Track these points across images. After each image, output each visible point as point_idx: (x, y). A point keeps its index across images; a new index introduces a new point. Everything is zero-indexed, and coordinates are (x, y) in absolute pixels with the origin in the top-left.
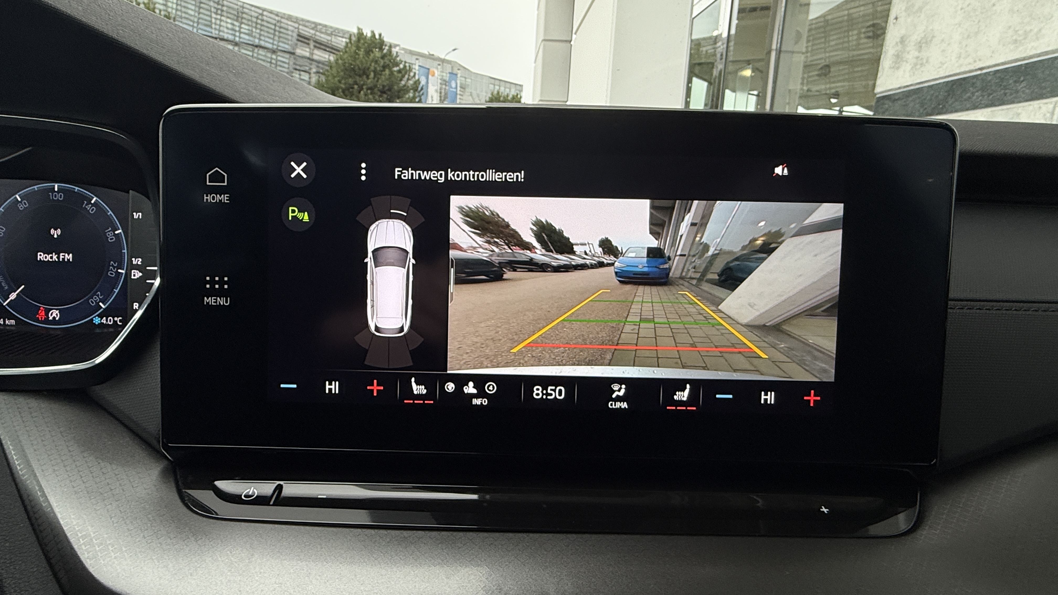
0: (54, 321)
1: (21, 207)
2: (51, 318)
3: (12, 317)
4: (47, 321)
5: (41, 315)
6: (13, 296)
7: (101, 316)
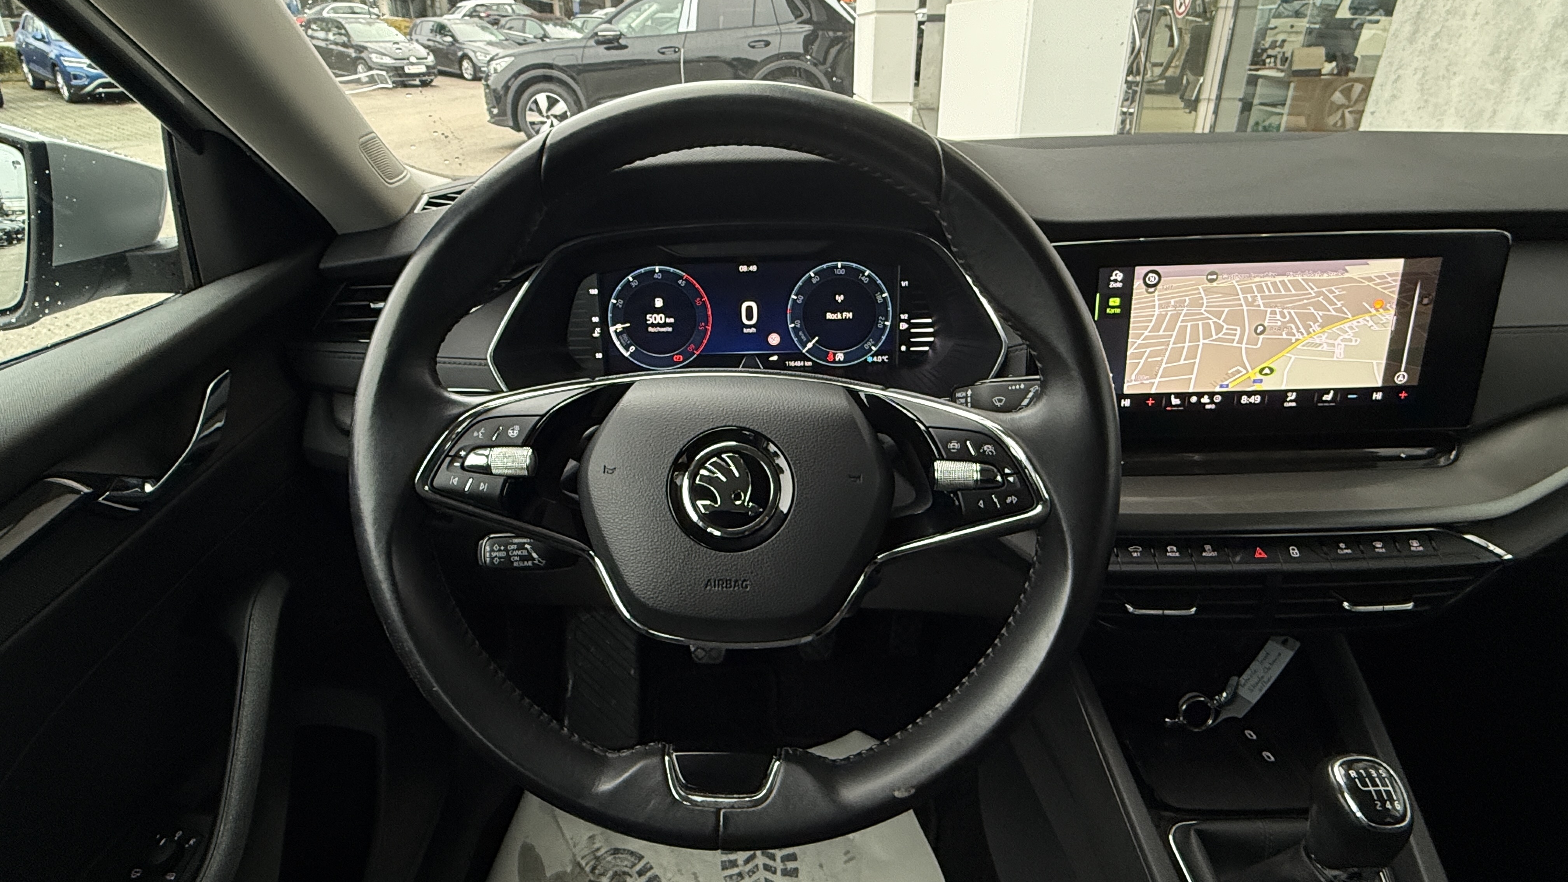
0: (839, 362)
1: (814, 281)
2: (837, 359)
3: (809, 360)
4: (834, 362)
5: (830, 357)
6: (810, 345)
7: (873, 356)
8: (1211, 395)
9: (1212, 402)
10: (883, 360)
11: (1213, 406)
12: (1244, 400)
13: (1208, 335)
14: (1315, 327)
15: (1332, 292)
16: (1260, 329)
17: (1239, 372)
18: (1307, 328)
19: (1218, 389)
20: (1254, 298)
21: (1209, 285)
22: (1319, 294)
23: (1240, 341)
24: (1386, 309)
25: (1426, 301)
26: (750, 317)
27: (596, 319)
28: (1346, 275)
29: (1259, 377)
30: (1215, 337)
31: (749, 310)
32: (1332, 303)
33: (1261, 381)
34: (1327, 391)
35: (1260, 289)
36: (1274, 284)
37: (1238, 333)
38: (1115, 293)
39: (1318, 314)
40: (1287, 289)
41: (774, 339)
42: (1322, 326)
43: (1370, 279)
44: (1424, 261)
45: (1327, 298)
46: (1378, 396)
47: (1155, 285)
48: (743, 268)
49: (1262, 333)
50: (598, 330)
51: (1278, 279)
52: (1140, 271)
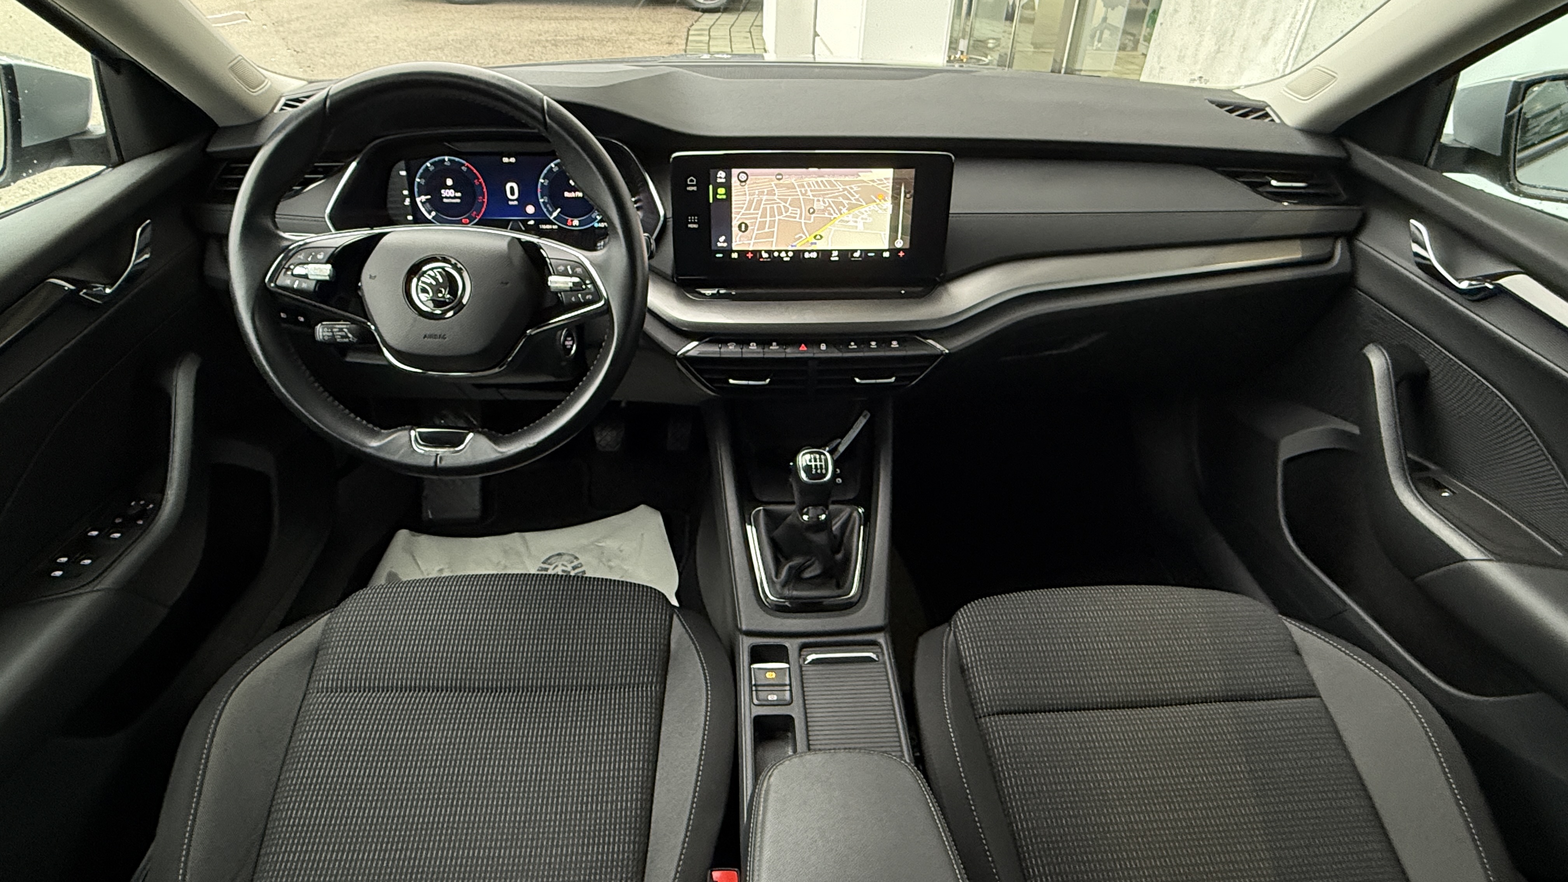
0: (576, 226)
2: (574, 224)
3: (555, 224)
4: (572, 226)
5: (569, 223)
6: (555, 214)
7: (598, 223)
8: (787, 251)
9: (787, 256)
11: (788, 259)
12: (807, 255)
13: (780, 214)
14: (844, 210)
15: (851, 188)
16: (811, 210)
17: (801, 237)
18: (840, 210)
19: (790, 248)
20: (806, 191)
21: (777, 182)
22: (844, 190)
23: (800, 218)
24: (885, 200)
25: (908, 196)
26: (512, 193)
27: (406, 193)
28: (859, 178)
29: (814, 241)
30: (784, 214)
31: (512, 188)
32: (853, 196)
33: (815, 243)
34: (856, 251)
35: (809, 186)
36: (817, 182)
37: (799, 212)
38: (721, 185)
39: (845, 202)
40: (825, 186)
41: (530, 209)
42: (848, 209)
43: (873, 181)
44: (904, 171)
45: (850, 193)
46: (886, 255)
47: (745, 181)
48: (505, 160)
49: (813, 212)
50: (408, 200)
51: (819, 179)
52: (735, 172)
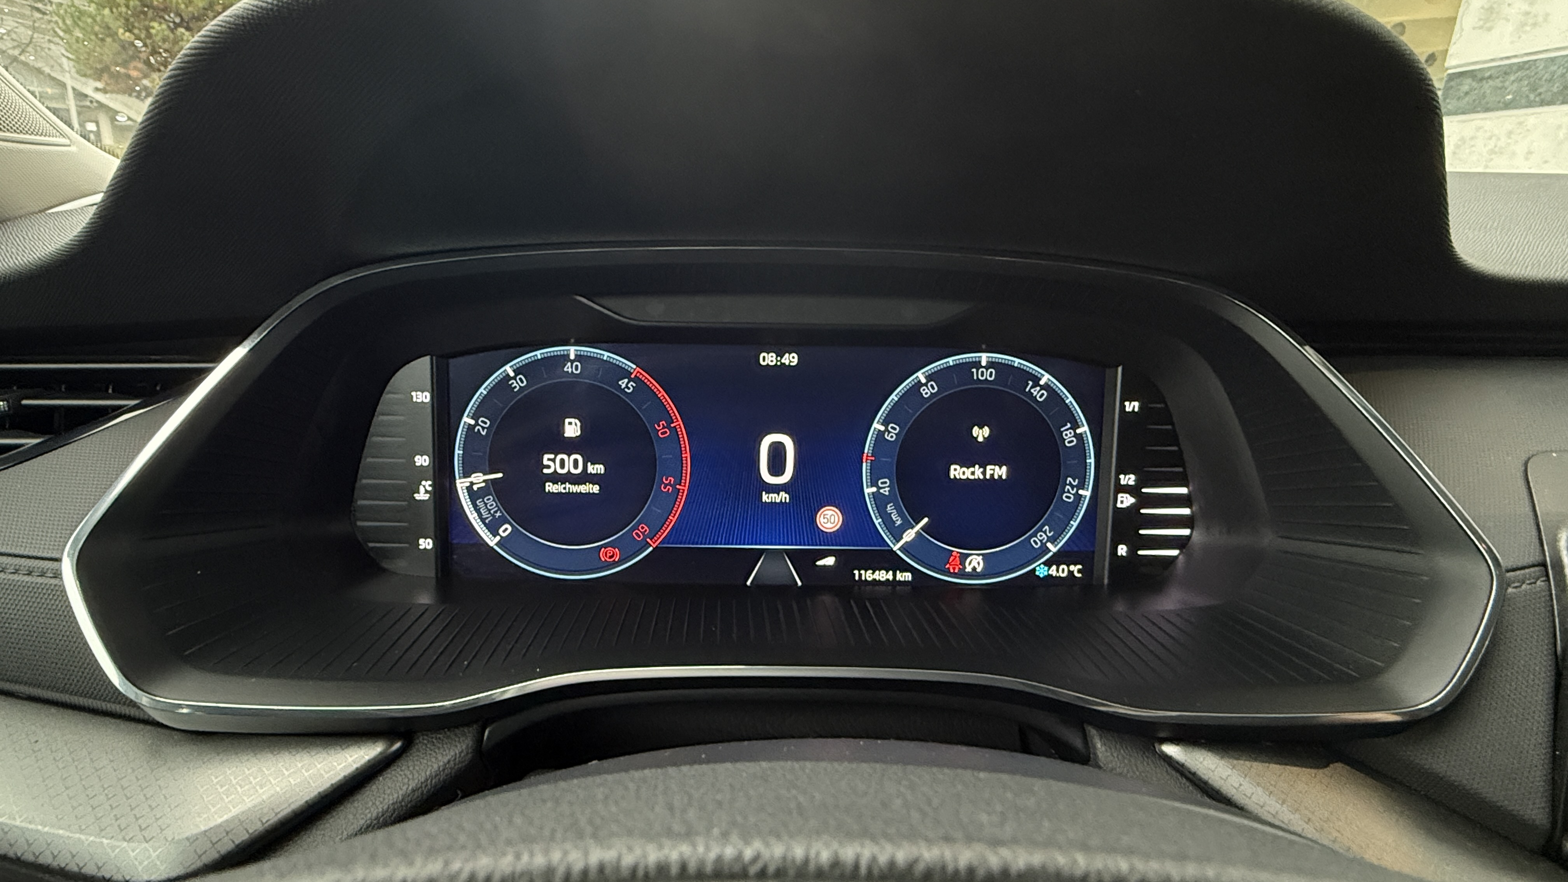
0: (974, 574)
1: (926, 392)
2: (969, 569)
3: (907, 568)
4: (963, 575)
5: (954, 564)
6: (909, 536)
7: (1048, 564)
10: (1071, 573)
26: (777, 468)
27: (423, 461)
31: (777, 452)
48: (768, 359)
50: (427, 484)
